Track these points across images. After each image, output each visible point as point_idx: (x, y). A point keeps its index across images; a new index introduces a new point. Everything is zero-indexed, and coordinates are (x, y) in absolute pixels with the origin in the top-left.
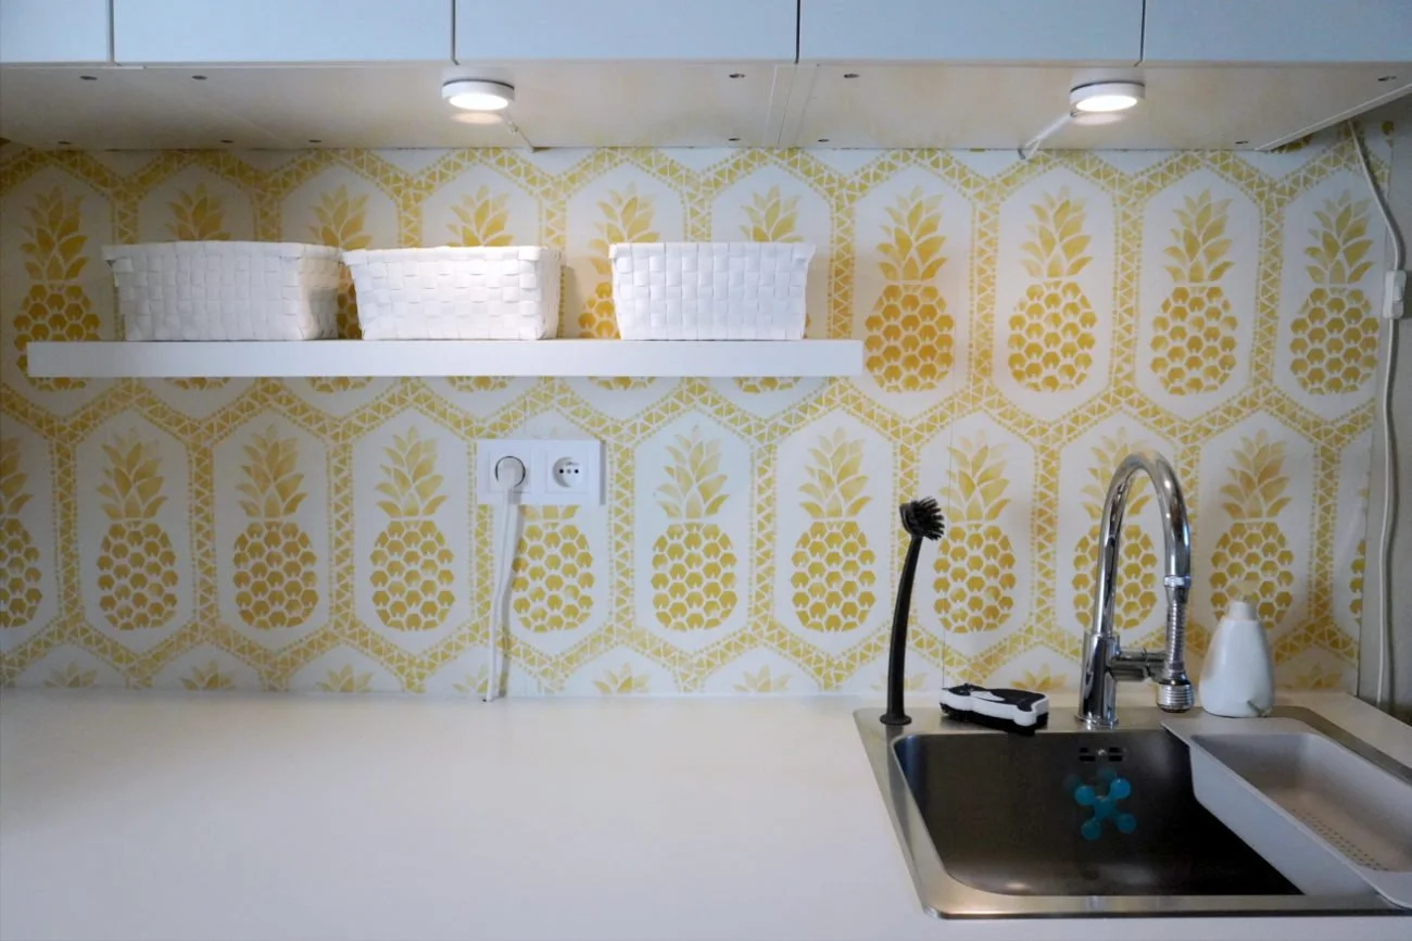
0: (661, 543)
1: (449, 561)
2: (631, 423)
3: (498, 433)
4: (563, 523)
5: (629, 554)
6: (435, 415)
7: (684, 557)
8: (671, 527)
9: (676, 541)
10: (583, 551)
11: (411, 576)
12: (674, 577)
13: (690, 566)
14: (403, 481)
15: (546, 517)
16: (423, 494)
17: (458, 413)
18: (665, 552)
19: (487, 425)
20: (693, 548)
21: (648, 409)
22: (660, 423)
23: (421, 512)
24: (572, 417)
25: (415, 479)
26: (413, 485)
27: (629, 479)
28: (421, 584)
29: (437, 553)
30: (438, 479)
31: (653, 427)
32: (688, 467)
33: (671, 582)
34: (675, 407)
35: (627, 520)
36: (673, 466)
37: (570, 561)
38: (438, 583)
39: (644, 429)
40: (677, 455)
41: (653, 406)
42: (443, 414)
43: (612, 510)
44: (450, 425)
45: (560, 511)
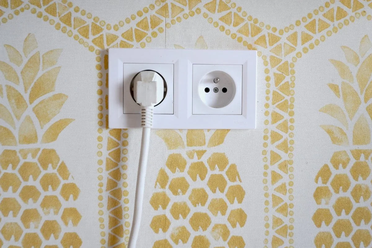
0: (324, 173)
1: (75, 197)
2: (291, 32)
3: (134, 43)
4: (210, 151)
5: (288, 187)
6: (57, 19)
7: (351, 189)
8: (336, 155)
9: (341, 171)
10: (234, 184)
11: (28, 216)
12: (339, 214)
13: (357, 201)
14: (19, 100)
15: (190, 144)
16: (43, 117)
17: (84, 18)
18: (329, 185)
19: (119, 33)
20: (360, 178)
21: (310, 16)
22: (324, 32)
23: (40, 138)
24: (221, 23)
25: (32, 98)
26: (31, 107)
27: (287, 98)
28: (41, 226)
29: (60, 187)
30: (61, 98)
31: (317, 36)
32: (356, 86)
33: (335, 218)
34: (341, 14)
35: (285, 147)
36: (338, 81)
37: (219, 195)
38: (61, 223)
39: (306, 38)
40: (343, 70)
41: (316, 12)
42: (67, 20)
43: (269, 135)
44: (75, 32)
45: (208, 136)
